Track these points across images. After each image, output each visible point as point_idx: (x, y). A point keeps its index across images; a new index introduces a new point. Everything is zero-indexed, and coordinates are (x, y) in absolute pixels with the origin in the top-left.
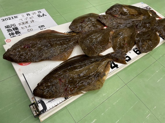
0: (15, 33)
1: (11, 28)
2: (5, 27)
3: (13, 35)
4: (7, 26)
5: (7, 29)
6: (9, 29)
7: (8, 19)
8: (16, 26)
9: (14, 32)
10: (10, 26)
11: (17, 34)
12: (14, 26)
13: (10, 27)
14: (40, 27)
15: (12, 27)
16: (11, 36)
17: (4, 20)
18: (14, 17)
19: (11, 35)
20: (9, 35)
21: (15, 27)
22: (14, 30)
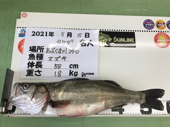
0: (35, 64)
1: (35, 54)
2: (30, 48)
3: (32, 67)
4: (33, 47)
5: (31, 52)
6: (33, 53)
7: (41, 34)
8: (43, 52)
9: (35, 61)
10: (37, 48)
11: (37, 67)
12: (41, 51)
13: (35, 52)
14: (71, 66)
15: (37, 52)
16: (28, 67)
17: (35, 34)
18: (50, 32)
19: (30, 66)
20: (28, 66)
21: (41, 53)
22: (37, 59)
